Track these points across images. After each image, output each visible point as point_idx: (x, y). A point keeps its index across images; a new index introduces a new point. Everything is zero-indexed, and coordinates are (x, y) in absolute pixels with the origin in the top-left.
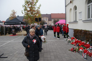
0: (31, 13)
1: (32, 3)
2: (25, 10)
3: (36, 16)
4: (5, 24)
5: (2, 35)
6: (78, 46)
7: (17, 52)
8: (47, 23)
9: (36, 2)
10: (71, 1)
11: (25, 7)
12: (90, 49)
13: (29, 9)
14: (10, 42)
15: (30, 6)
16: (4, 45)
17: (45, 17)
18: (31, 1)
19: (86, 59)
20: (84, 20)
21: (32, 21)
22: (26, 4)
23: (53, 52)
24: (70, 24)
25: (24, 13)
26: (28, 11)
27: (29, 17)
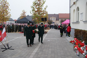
0: (38, 14)
1: (39, 4)
2: (33, 10)
3: (42, 16)
4: (15, 23)
5: (13, 32)
6: (74, 44)
7: (22, 46)
8: (54, 23)
9: (43, 3)
10: (74, 3)
11: (33, 8)
12: (84, 47)
13: (36, 10)
14: (18, 38)
15: (38, 7)
16: (13, 40)
17: (53, 17)
18: (39, 3)
19: (78, 55)
20: (85, 21)
21: (39, 20)
22: (34, 5)
23: (52, 48)
24: (74, 24)
25: (32, 13)
26: (36, 12)
27: (37, 17)
